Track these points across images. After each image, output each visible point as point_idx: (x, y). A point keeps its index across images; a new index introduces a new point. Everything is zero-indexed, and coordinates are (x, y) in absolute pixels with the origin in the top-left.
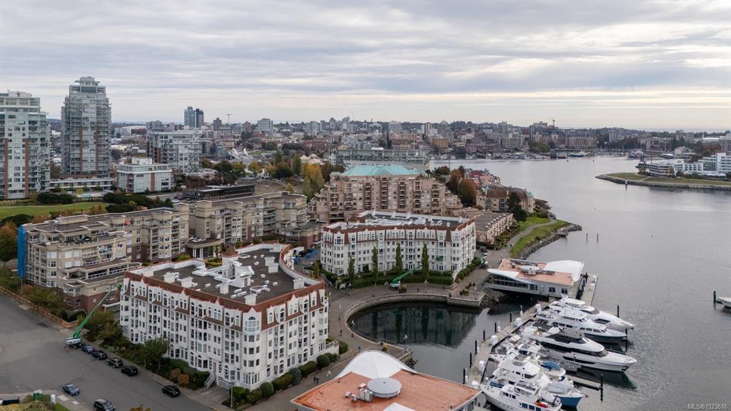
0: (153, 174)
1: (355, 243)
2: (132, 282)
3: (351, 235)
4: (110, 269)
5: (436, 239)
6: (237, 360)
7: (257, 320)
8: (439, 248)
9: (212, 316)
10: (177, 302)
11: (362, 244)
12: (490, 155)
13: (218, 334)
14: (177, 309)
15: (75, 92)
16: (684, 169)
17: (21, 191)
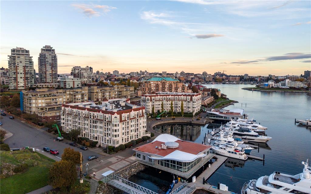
0: (74, 81)
1: (154, 101)
2: (65, 108)
3: (153, 98)
4: (57, 107)
5: (187, 100)
6: (110, 135)
7: (118, 118)
8: (188, 103)
9: (99, 118)
10: (84, 114)
11: (157, 102)
12: (200, 83)
13: (101, 125)
14: (84, 117)
15: (43, 51)
16: (274, 86)
17: (23, 87)
